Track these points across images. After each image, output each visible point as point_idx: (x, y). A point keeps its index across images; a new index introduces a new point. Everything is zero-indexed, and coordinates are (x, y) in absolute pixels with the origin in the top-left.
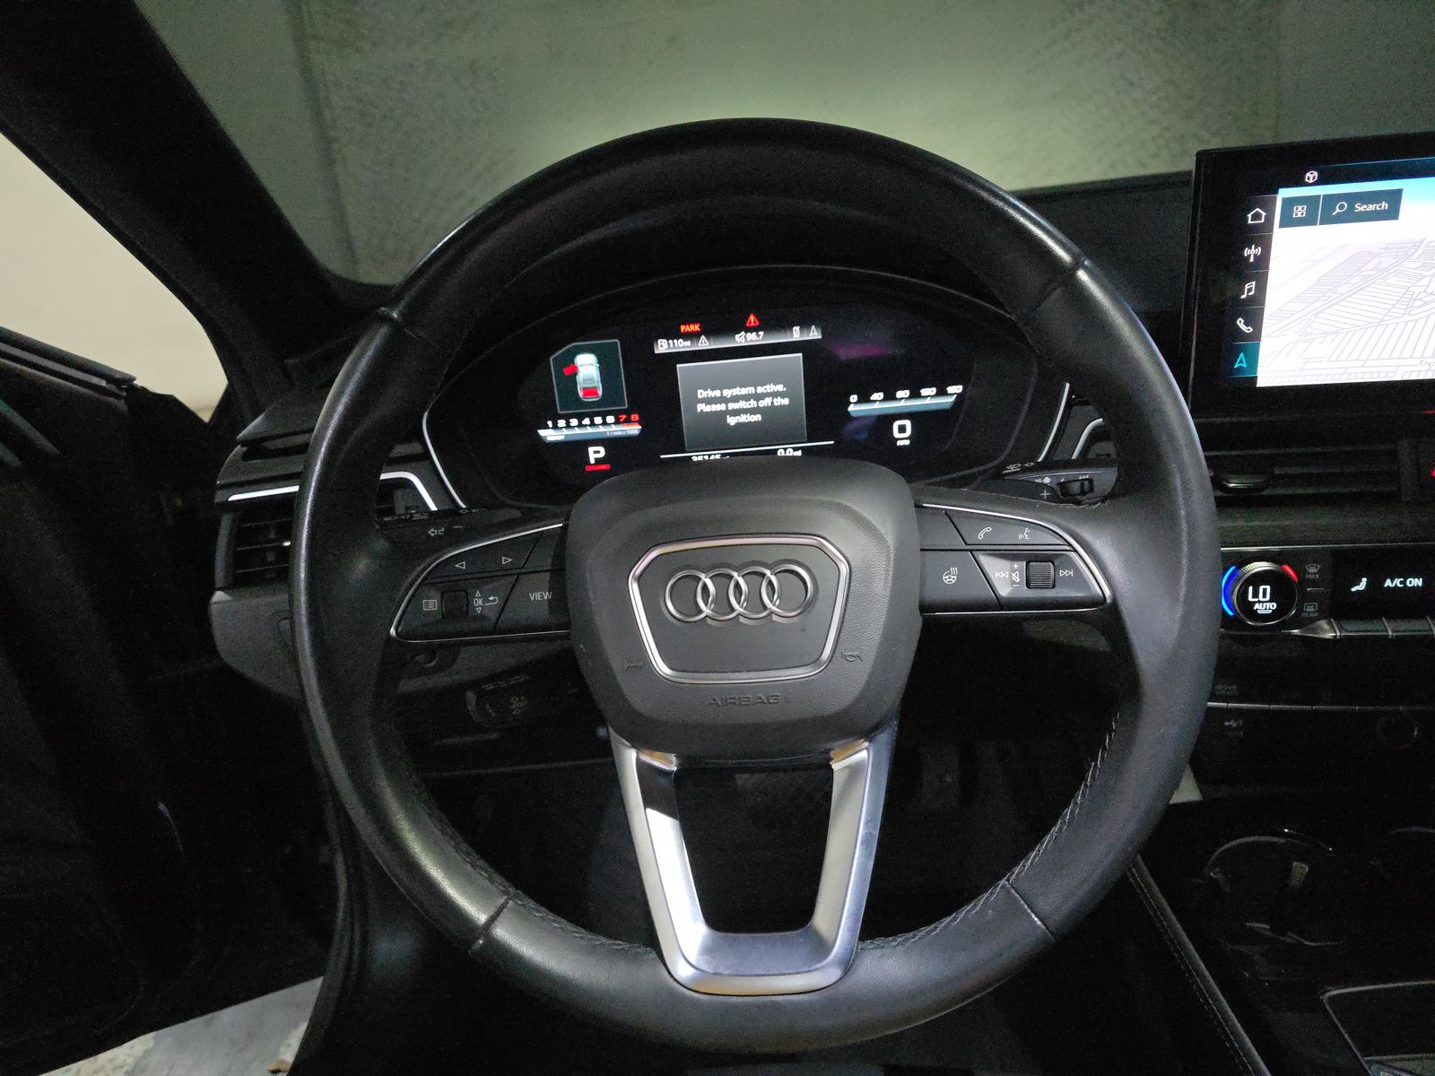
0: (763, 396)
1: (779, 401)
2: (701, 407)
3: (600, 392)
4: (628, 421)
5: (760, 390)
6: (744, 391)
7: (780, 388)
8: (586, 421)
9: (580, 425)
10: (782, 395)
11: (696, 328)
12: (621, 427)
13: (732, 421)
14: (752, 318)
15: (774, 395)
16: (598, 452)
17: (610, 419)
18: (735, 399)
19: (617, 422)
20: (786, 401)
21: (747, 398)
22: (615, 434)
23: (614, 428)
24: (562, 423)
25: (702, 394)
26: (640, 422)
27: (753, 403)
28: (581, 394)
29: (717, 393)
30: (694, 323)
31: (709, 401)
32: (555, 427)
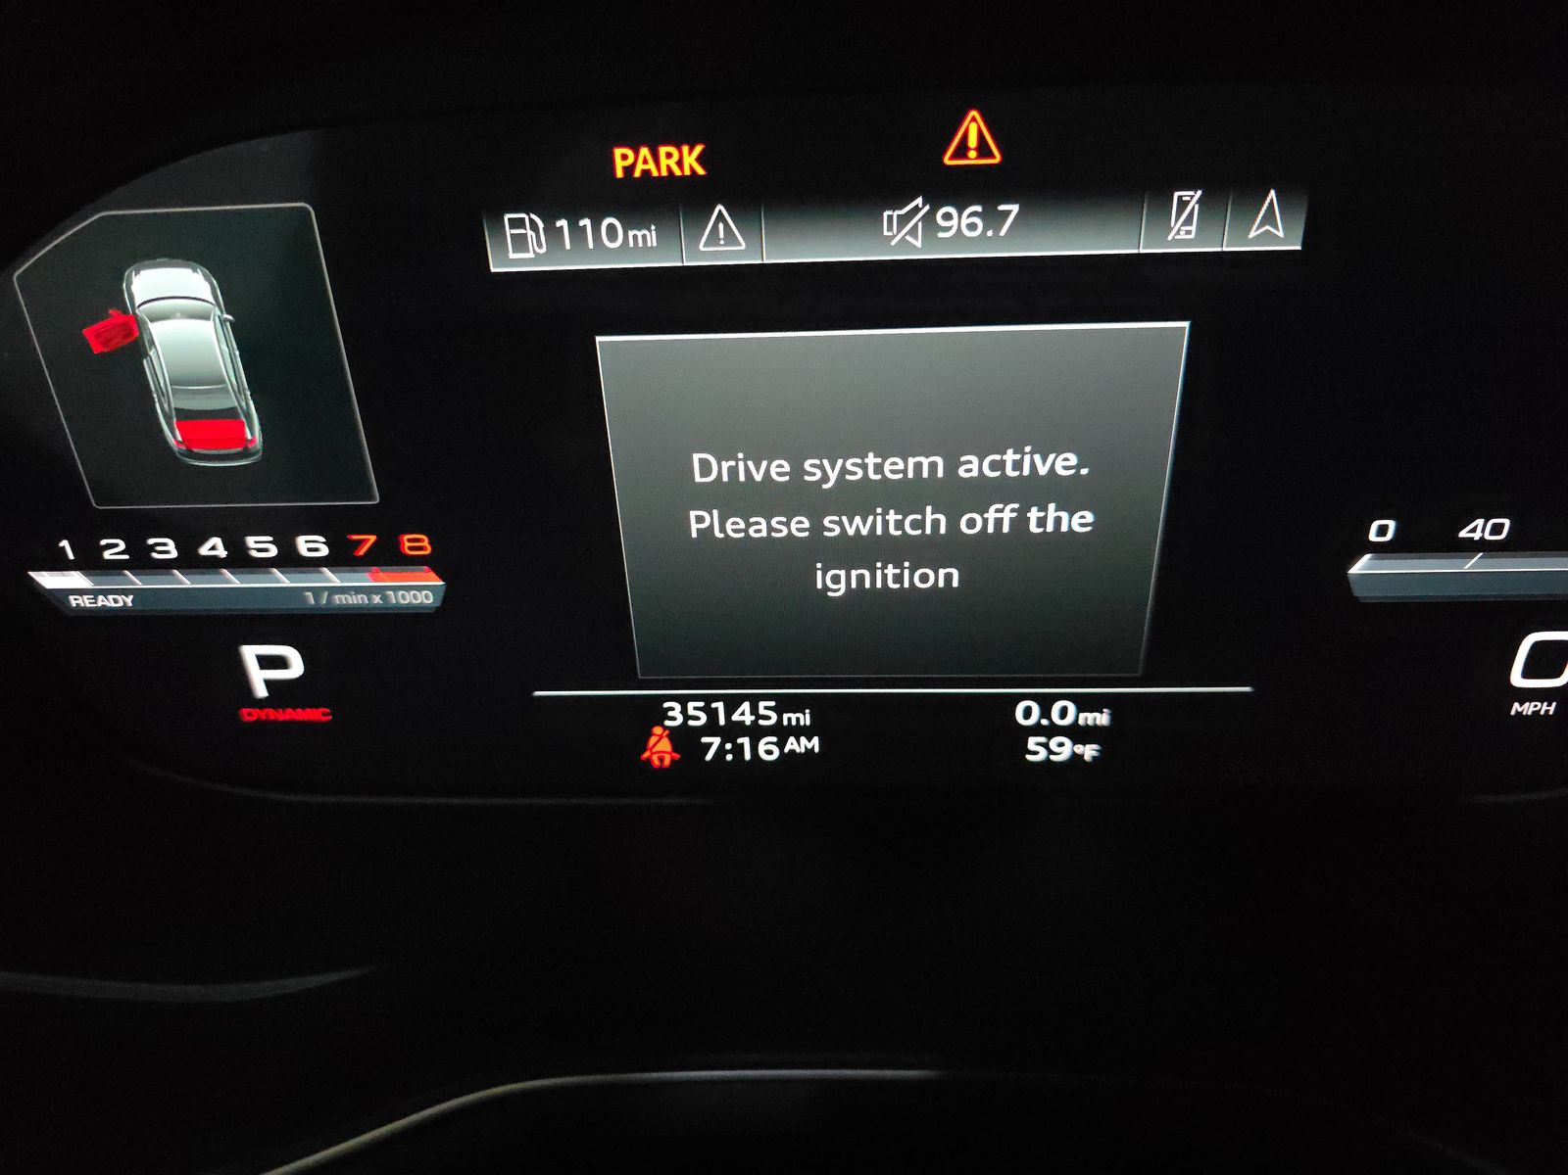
0: (983, 493)
1: (1049, 519)
2: (699, 521)
3: (254, 433)
4: (387, 556)
5: (971, 467)
6: (894, 467)
7: (1065, 463)
8: (214, 547)
9: (189, 561)
10: (1066, 493)
11: (684, 160)
12: (362, 579)
13: (834, 582)
14: (973, 127)
15: (1034, 491)
16: (280, 663)
17: (309, 545)
18: (857, 498)
19: (341, 558)
20: (1081, 522)
21: (907, 495)
22: (340, 600)
23: (331, 578)
24: (115, 549)
25: (708, 468)
26: (432, 563)
27: (933, 518)
28: (173, 437)
29: (779, 469)
30: (680, 139)
31: (734, 498)
32: (90, 561)
